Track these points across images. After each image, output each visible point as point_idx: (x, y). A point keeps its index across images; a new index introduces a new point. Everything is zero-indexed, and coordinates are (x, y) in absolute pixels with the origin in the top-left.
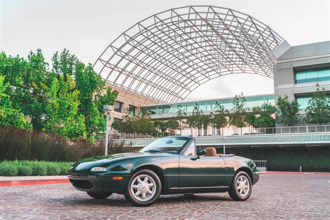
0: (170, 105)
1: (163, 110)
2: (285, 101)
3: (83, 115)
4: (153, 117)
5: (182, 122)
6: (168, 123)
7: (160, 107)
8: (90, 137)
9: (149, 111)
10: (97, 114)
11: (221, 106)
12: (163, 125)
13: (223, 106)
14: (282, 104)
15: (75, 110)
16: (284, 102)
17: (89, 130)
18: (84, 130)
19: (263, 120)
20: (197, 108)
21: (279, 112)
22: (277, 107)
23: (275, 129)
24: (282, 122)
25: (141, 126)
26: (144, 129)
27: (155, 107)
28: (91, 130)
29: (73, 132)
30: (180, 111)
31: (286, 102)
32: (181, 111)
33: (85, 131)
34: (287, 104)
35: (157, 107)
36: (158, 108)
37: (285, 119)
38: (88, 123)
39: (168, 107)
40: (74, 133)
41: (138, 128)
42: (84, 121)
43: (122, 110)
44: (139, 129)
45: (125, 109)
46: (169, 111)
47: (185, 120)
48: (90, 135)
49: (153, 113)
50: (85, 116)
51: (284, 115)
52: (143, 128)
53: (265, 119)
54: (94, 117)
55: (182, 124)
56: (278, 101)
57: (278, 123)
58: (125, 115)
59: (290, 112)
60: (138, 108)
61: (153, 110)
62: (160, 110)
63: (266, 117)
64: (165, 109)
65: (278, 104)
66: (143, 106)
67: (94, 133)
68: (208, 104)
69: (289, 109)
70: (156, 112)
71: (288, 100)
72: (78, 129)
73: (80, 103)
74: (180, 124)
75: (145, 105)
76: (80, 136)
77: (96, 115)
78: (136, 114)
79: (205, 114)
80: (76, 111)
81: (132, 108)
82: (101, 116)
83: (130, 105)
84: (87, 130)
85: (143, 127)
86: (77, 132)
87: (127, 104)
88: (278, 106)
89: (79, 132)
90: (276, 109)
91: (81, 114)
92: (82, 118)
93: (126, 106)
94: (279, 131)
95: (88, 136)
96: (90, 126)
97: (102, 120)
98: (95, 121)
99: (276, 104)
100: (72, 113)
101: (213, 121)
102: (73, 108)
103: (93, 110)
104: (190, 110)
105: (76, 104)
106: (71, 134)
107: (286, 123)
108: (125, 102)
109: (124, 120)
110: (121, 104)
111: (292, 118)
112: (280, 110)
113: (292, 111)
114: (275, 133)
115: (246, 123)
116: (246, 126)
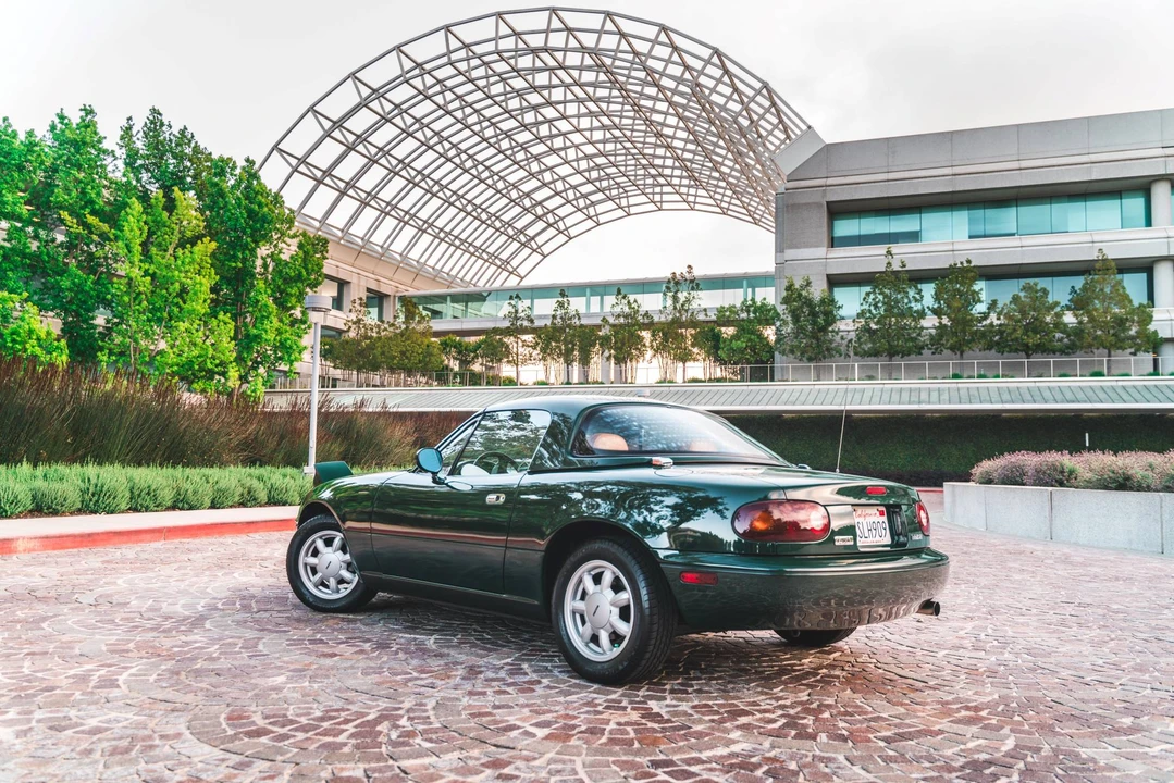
0: (485, 294)
1: (466, 306)
2: (804, 293)
3: (229, 315)
4: (437, 325)
5: (520, 344)
6: (478, 346)
7: (456, 298)
8: (248, 382)
9: (425, 309)
10: (270, 314)
11: (632, 302)
12: (466, 350)
13: (635, 301)
14: (795, 301)
15: (201, 301)
16: (800, 295)
17: (245, 362)
18: (232, 359)
19: (744, 345)
20: (566, 305)
21: (785, 323)
22: (781, 308)
23: (772, 369)
24: (792, 352)
25: (403, 353)
26: (410, 360)
27: (442, 298)
28: (251, 360)
29: (196, 367)
30: (516, 311)
31: (806, 298)
32: (520, 311)
33: (234, 364)
34: (809, 302)
35: (449, 298)
36: (453, 302)
37: (801, 343)
38: (245, 341)
39: (479, 297)
40: (201, 370)
41: (395, 357)
42: (232, 335)
43: (347, 304)
44: (395, 362)
45: (354, 302)
46: (483, 309)
47: (529, 338)
48: (246, 374)
49: (436, 314)
50: (234, 318)
51: (799, 331)
52: (407, 357)
53: (750, 340)
54: (263, 324)
55: (521, 350)
56: (784, 294)
57: (783, 353)
58: (353, 317)
59: (814, 323)
60: (392, 298)
61: (436, 307)
62: (455, 305)
63: (753, 337)
64: (469, 304)
65: (786, 301)
66: (406, 293)
67: (262, 370)
68: (592, 295)
69: (814, 314)
70: (444, 311)
71: (812, 290)
72: (213, 358)
73: (218, 278)
74: (515, 350)
75: (412, 292)
76: (217, 377)
77: (267, 317)
78: (388, 317)
79: (584, 321)
80: (205, 301)
81: (377, 298)
82: (281, 321)
83: (368, 290)
84: (240, 360)
85: (408, 354)
86: (209, 366)
87: (359, 285)
88: (784, 307)
89: (217, 366)
90: (778, 314)
91: (222, 313)
92: (225, 326)
93: (356, 292)
94: (783, 376)
95: (243, 379)
96: (249, 348)
97: (286, 331)
98: (264, 336)
99: (780, 300)
100: (194, 310)
101: (605, 341)
102: (195, 294)
103: (258, 301)
104: (545, 308)
105: (204, 281)
106: (190, 372)
107: (802, 354)
108: (354, 280)
109: (352, 334)
110: (342, 284)
111: (818, 340)
112: (789, 318)
113: (821, 320)
114: (772, 380)
115: (696, 350)
116: (695, 360)
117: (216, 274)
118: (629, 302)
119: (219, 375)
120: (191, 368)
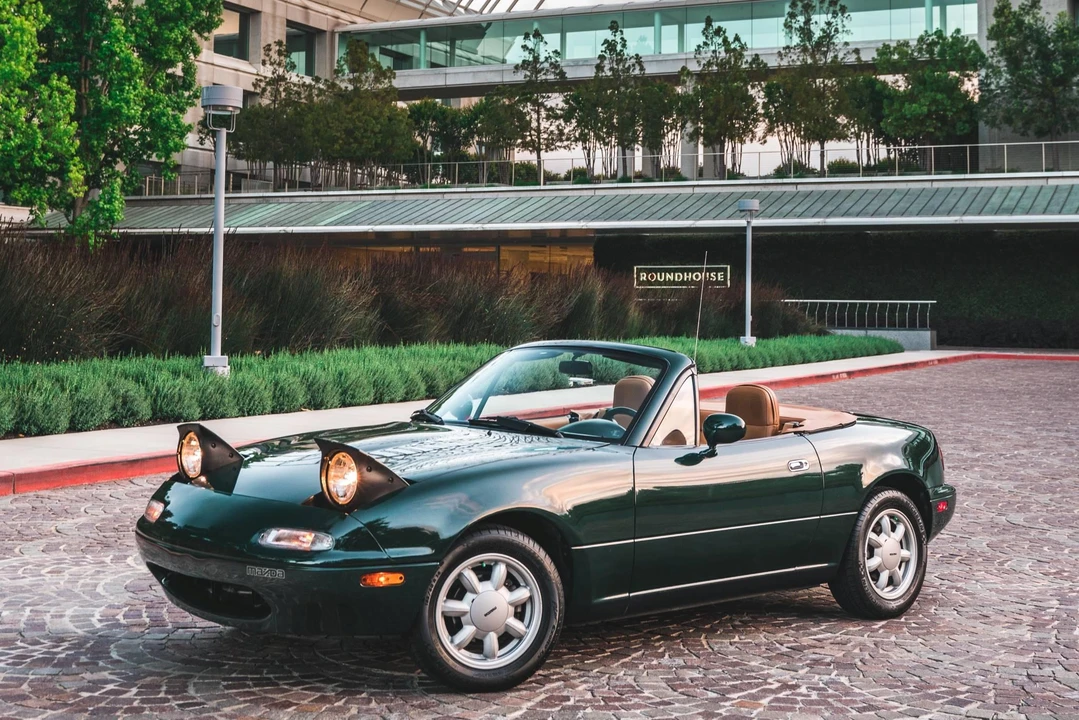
0: (484, 25)
1: (453, 47)
2: (1028, 19)
3: (65, 78)
4: (404, 80)
5: (543, 113)
6: (476, 113)
7: (435, 33)
8: (100, 187)
9: (384, 52)
10: (133, 74)
11: (731, 39)
12: (453, 122)
13: (737, 38)
14: (1011, 33)
15: (23, 58)
16: (1020, 23)
17: (95, 154)
18: (73, 151)
19: (925, 109)
20: (619, 48)
21: (997, 72)
22: (987, 47)
23: (975, 151)
24: (1009, 120)
25: (349, 132)
26: (361, 144)
27: (410, 35)
28: (104, 150)
29: (17, 165)
30: (536, 59)
31: (1030, 27)
32: (542, 59)
33: (77, 159)
34: (1036, 35)
35: (423, 35)
36: (430, 39)
37: (1022, 105)
38: (93, 120)
39: (476, 31)
40: (23, 170)
41: (334, 140)
42: (72, 111)
43: (256, 47)
44: (337, 147)
45: (268, 48)
46: (480, 49)
47: (556, 101)
48: (98, 173)
49: (403, 61)
50: (75, 83)
51: (1020, 84)
52: (356, 140)
53: (934, 101)
54: (122, 91)
55: (544, 124)
56: (993, 21)
57: (992, 123)
58: (267, 72)
59: (1046, 71)
60: (328, 35)
61: (403, 49)
62: (435, 45)
63: (939, 96)
64: (458, 42)
65: (994, 33)
66: (351, 27)
67: (120, 167)
68: (664, 23)
69: (1045, 56)
70: (416, 54)
71: (1042, 14)
72: (44, 149)
73: (49, 18)
74: (534, 124)
75: (362, 24)
76: (50, 179)
77: (129, 80)
78: (323, 71)
79: (650, 70)
80: (29, 58)
81: (303, 37)
82: (152, 84)
83: (290, 23)
84: (86, 152)
85: (357, 134)
86: (38, 162)
87: (274, 17)
88: (993, 44)
89: (50, 161)
90: (982, 56)
91: (55, 76)
92: (62, 95)
93: (271, 32)
94: (993, 161)
95: (92, 181)
96: (100, 131)
97: (160, 101)
98: (125, 110)
99: (985, 33)
100: (12, 72)
101: (687, 109)
102: (14, 46)
103: (114, 54)
104: (583, 49)
105: (27, 24)
106: (8, 174)
107: (1028, 122)
108: (266, 8)
109: (265, 101)
110: (248, 16)
111: (1053, 99)
112: (1003, 63)
113: (1057, 67)
114: (975, 170)
115: (842, 120)
116: (842, 137)
117: (46, 12)
118: (725, 41)
119: (53, 174)
120: (10, 167)
